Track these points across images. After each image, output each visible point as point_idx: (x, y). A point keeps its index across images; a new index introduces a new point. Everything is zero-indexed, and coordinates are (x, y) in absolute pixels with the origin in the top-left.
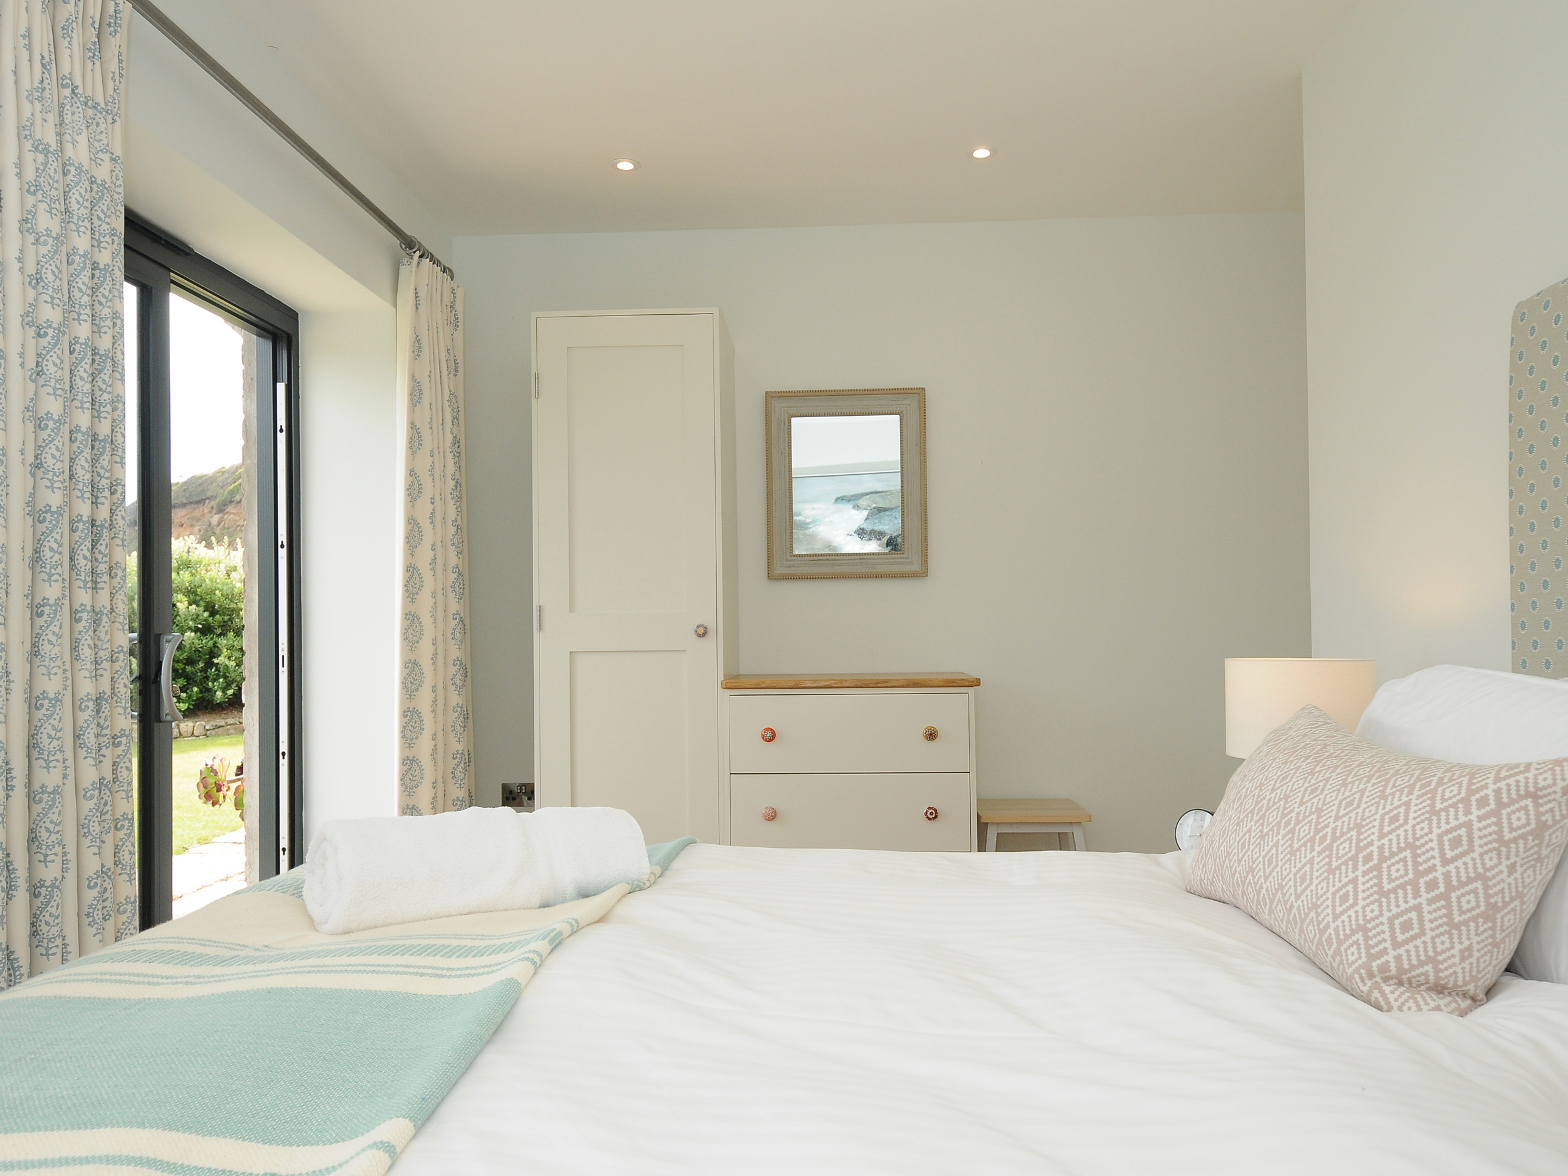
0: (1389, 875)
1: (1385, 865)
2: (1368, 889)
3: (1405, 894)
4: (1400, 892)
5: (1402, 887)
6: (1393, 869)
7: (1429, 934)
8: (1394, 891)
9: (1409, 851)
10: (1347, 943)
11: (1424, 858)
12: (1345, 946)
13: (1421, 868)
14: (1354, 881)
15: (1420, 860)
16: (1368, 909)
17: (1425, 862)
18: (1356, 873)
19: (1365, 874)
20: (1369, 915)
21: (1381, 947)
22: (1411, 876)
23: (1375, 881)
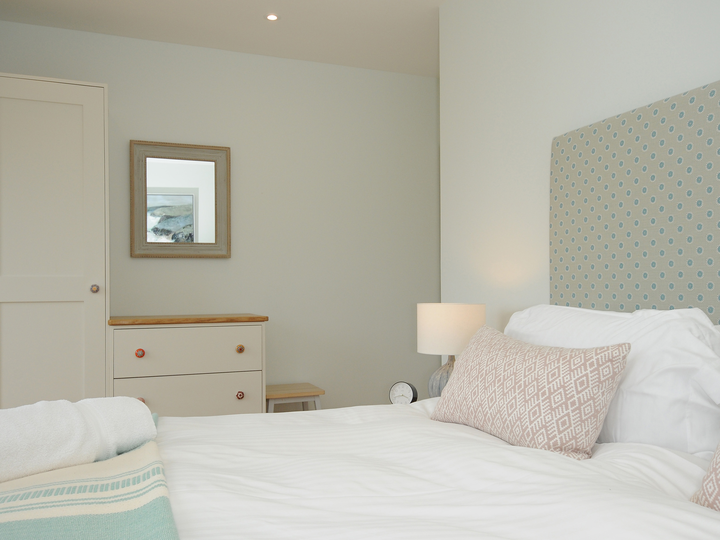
0: (554, 401)
1: (552, 396)
2: (545, 408)
3: (562, 409)
4: (560, 408)
5: (561, 405)
6: (556, 398)
7: (573, 426)
8: (557, 407)
9: (562, 389)
10: (538, 434)
11: (569, 391)
12: (537, 435)
13: (568, 396)
14: (539, 405)
15: (567, 392)
16: (546, 417)
17: (569, 393)
18: (539, 401)
19: (543, 401)
20: (547, 420)
21: (553, 434)
22: (564, 400)
23: (548, 404)
